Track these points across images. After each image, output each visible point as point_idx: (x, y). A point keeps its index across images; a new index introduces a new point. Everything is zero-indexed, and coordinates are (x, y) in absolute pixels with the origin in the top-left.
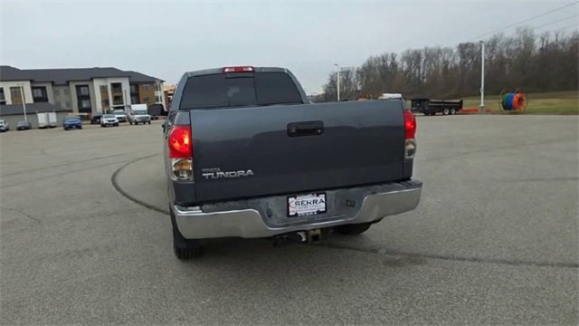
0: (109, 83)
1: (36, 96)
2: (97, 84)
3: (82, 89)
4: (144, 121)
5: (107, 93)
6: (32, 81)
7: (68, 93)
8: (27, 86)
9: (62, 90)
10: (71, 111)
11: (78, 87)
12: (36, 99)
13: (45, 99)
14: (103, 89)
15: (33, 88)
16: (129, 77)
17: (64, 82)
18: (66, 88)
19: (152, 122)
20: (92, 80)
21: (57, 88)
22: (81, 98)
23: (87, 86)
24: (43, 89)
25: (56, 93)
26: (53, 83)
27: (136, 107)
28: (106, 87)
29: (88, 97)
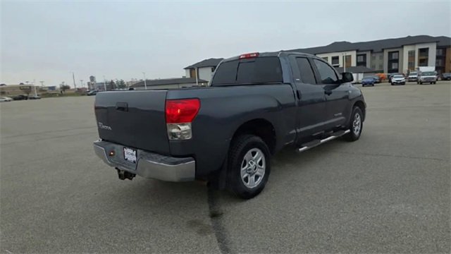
0: (417, 48)
1: (359, 61)
2: (406, 50)
3: (394, 54)
4: (432, 82)
5: (414, 56)
6: (357, 51)
7: (382, 58)
8: (353, 54)
9: (378, 56)
10: (382, 72)
11: (390, 54)
12: (358, 64)
13: (364, 63)
14: (411, 54)
15: (357, 56)
16: (437, 42)
17: (380, 50)
18: (381, 54)
19: (437, 82)
20: (402, 47)
21: (374, 55)
22: (391, 61)
23: (398, 52)
24: (365, 56)
25: (373, 58)
26: (372, 51)
27: (423, 69)
28: (414, 52)
29: (397, 61)
